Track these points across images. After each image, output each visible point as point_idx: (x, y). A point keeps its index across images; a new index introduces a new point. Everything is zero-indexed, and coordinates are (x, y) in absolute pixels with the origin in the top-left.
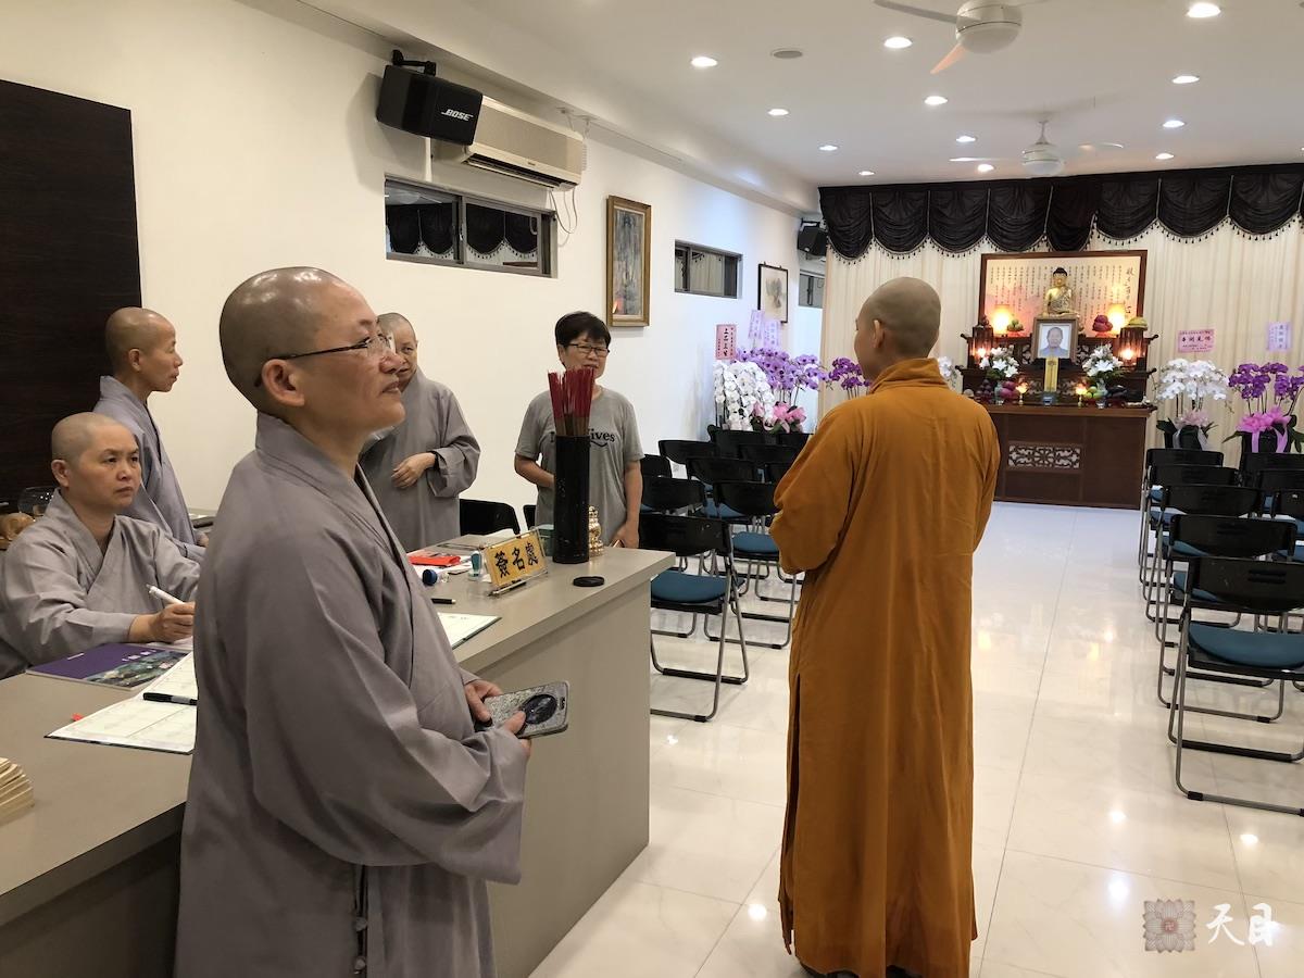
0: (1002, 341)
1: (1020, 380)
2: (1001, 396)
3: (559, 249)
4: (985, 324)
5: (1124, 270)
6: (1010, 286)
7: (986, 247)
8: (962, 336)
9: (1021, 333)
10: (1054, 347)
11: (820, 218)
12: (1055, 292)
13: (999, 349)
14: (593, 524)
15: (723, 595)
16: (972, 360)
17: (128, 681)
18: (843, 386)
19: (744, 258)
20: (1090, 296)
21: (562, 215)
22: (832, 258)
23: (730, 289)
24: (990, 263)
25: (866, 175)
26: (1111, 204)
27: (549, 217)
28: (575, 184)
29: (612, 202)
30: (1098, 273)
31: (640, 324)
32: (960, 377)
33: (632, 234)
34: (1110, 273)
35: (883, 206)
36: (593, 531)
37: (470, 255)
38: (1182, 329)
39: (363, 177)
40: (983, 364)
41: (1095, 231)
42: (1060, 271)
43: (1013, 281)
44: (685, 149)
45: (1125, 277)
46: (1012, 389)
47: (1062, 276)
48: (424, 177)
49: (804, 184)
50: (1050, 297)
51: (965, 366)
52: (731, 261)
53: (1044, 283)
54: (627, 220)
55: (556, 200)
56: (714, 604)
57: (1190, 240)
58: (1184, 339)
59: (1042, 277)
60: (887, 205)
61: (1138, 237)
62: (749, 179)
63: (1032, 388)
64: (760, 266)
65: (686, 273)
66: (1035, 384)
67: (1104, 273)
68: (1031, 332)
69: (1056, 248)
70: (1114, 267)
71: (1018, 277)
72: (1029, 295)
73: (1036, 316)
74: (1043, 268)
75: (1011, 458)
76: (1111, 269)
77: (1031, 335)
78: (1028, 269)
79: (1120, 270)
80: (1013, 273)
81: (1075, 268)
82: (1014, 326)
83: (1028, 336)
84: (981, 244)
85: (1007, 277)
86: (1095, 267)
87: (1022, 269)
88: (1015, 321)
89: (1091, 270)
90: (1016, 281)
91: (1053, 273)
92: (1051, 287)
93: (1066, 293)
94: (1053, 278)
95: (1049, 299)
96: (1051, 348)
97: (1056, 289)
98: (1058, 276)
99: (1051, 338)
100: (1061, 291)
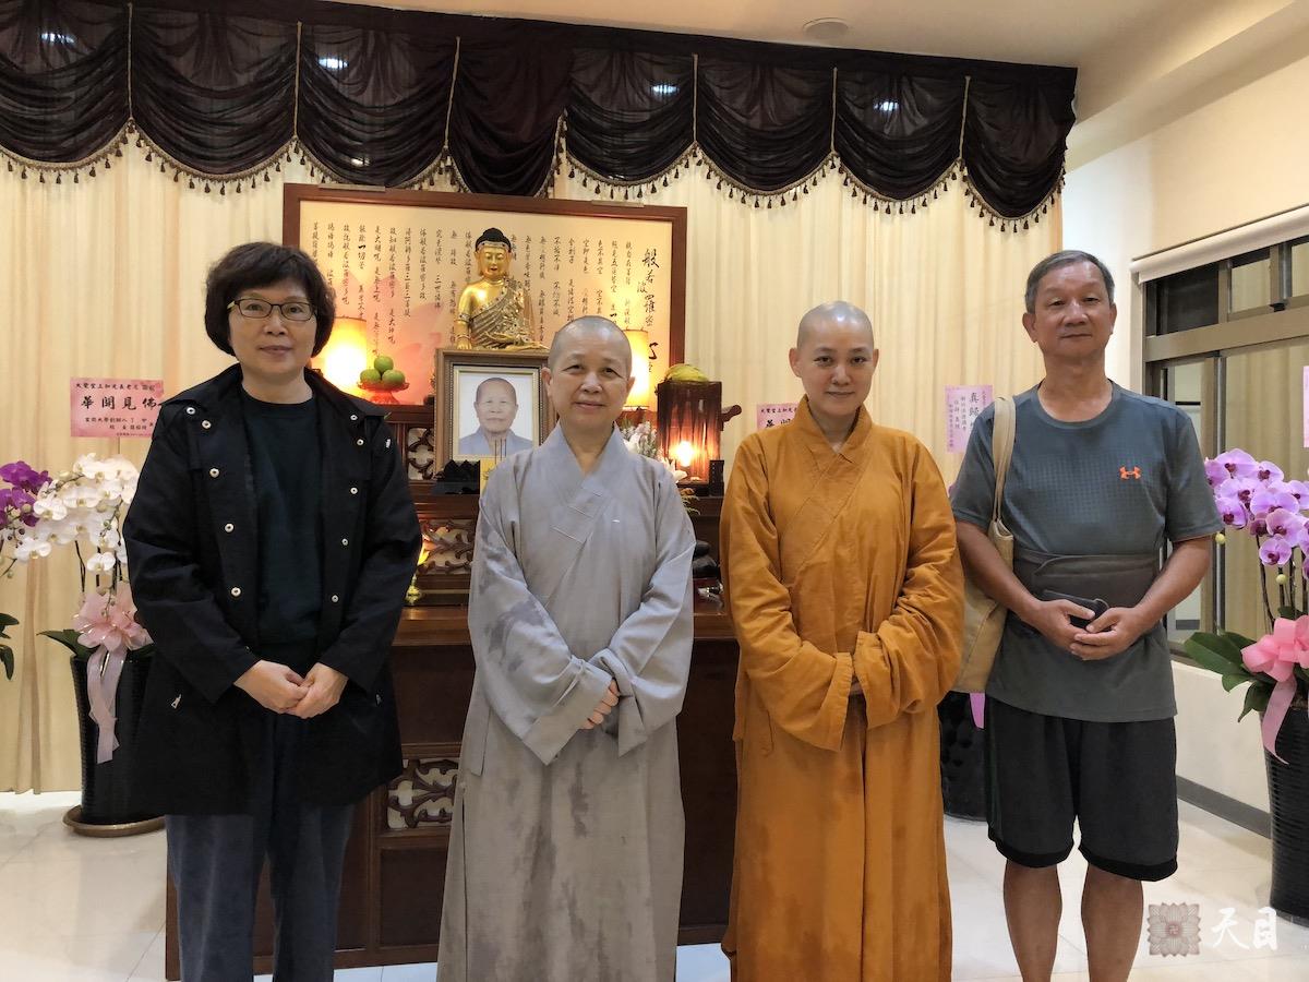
5: (638, 255)
6: (363, 276)
7: (296, 169)
9: (402, 397)
10: (496, 432)
12: (482, 294)
24: (307, 209)
26: (595, 97)
30: (579, 256)
34: (607, 259)
41: (563, 156)
42: (493, 235)
43: (370, 263)
45: (640, 271)
47: (497, 250)
50: (473, 303)
53: (449, 273)
57: (764, 202)
59: (446, 256)
61: (658, 184)
66: (451, 538)
67: (593, 256)
68: (430, 391)
69: (475, 189)
70: (614, 244)
71: (385, 253)
72: (416, 302)
73: (437, 350)
74: (446, 234)
75: (396, 804)
76: (607, 249)
77: (430, 401)
78: (409, 233)
79: (629, 255)
80: (370, 243)
81: (529, 239)
82: (381, 374)
83: (422, 404)
84: (282, 161)
85: (354, 250)
86: (571, 242)
87: (393, 231)
88: (383, 362)
89: (564, 248)
90: (378, 264)
91: (473, 245)
92: (472, 280)
93: (510, 295)
94: (474, 261)
95: (467, 309)
96: (489, 436)
97: (486, 284)
98: (486, 250)
99: (485, 408)
100: (498, 291)
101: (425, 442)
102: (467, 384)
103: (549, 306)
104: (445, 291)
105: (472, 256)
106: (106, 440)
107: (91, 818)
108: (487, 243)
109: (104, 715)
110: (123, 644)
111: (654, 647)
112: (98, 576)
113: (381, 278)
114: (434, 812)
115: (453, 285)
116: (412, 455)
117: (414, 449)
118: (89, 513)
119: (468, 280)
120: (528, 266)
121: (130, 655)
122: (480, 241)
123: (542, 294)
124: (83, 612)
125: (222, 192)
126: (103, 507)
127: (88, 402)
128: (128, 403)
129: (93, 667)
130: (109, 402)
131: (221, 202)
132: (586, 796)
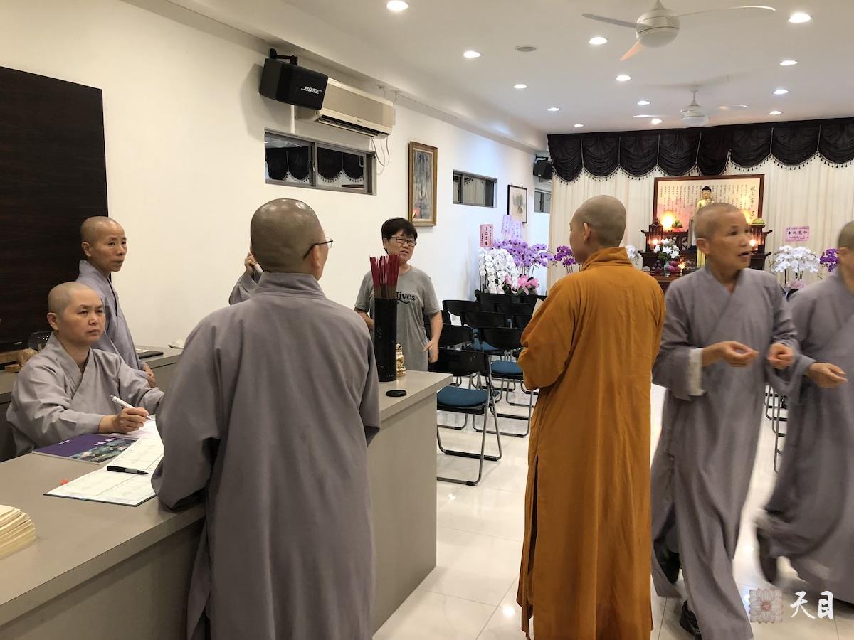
0: (668, 235)
1: (681, 260)
2: (668, 270)
3: (378, 176)
4: (657, 223)
5: (749, 188)
6: (673, 199)
7: (658, 173)
8: (642, 231)
9: (681, 230)
11: (548, 155)
12: (703, 202)
13: (667, 240)
14: (399, 356)
15: (485, 402)
16: (648, 246)
17: (98, 458)
18: (564, 264)
19: (498, 181)
21: (379, 154)
22: (556, 180)
23: (489, 202)
24: (660, 183)
25: (578, 127)
26: (740, 144)
27: (371, 156)
28: (388, 134)
29: (412, 146)
30: (732, 189)
31: (431, 225)
32: (641, 259)
33: (425, 166)
34: (740, 190)
35: (589, 147)
36: (399, 360)
37: (320, 180)
38: (788, 226)
39: (251, 130)
40: (657, 249)
41: (729, 162)
42: (707, 188)
43: (675, 195)
44: (459, 110)
45: (750, 192)
46: (675, 266)
47: (708, 191)
48: (290, 130)
49: (538, 133)
50: (700, 205)
51: (644, 251)
52: (490, 183)
53: (695, 196)
54: (421, 157)
55: (376, 145)
56: (479, 408)
57: (793, 168)
58: (790, 233)
60: (592, 146)
61: (758, 166)
62: (502, 130)
63: (689, 265)
64: (509, 186)
65: (460, 191)
66: (691, 263)
67: (735, 189)
69: (704, 174)
70: (742, 185)
71: (679, 193)
72: (686, 204)
74: (695, 187)
78: (685, 187)
79: (746, 188)
80: (675, 190)
81: (717, 186)
82: (677, 225)
84: (654, 171)
85: (671, 193)
86: (729, 186)
87: (681, 187)
88: (677, 221)
89: (727, 187)
90: (677, 195)
91: (702, 190)
92: (701, 199)
93: (710, 203)
94: (702, 193)
95: (699, 207)
97: (704, 200)
98: (705, 192)
100: (707, 202)
104: (694, 201)
108: (705, 189)
125: (639, 179)
131: (639, 181)
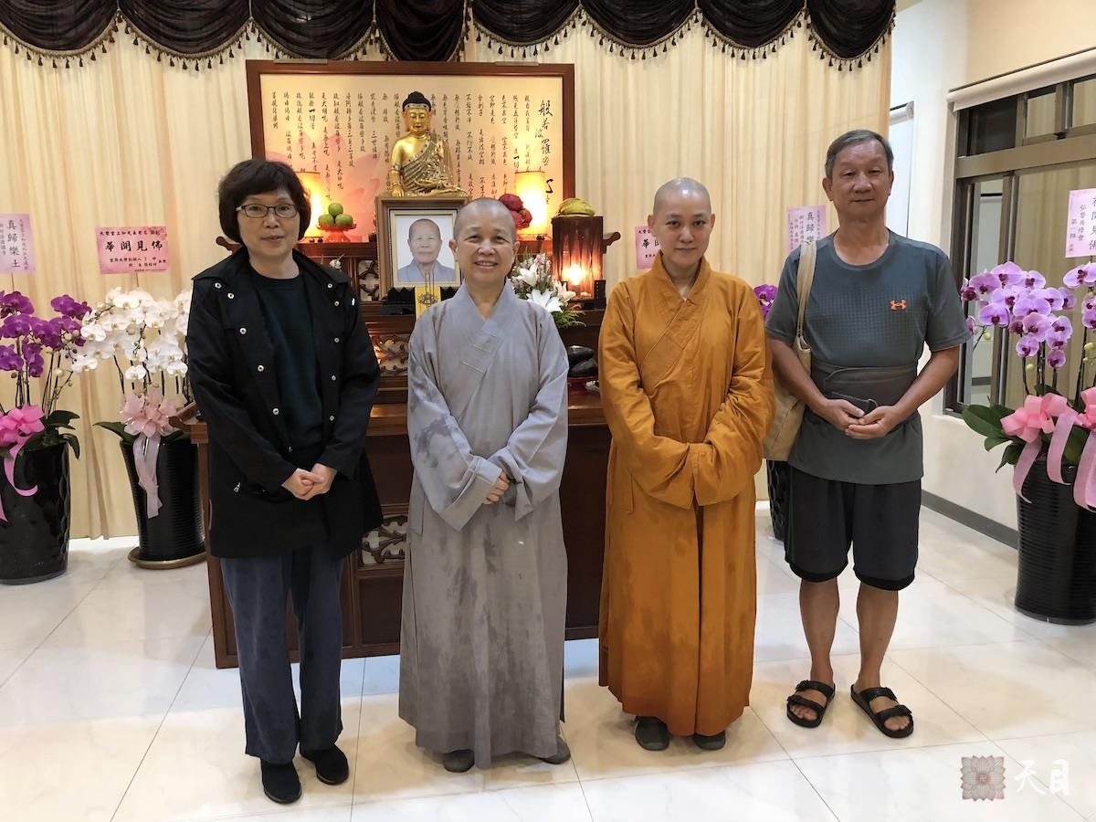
5: (535, 106)
6: (315, 135)
7: (255, 47)
10: (426, 263)
12: (410, 146)
20: (476, 157)
24: (269, 83)
30: (488, 110)
34: (510, 112)
41: (471, 23)
42: (416, 98)
43: (320, 123)
45: (537, 120)
47: (420, 110)
50: (403, 155)
53: (383, 129)
57: (639, 54)
59: (379, 116)
61: (551, 43)
67: (498, 109)
68: (373, 231)
69: (401, 57)
70: (515, 98)
71: (331, 115)
72: (358, 155)
73: (377, 198)
74: (379, 96)
75: (368, 547)
76: (510, 103)
77: (373, 238)
78: (349, 97)
79: (527, 106)
80: (318, 106)
81: (445, 97)
82: (334, 217)
83: (368, 241)
84: (243, 40)
85: (306, 115)
86: (480, 98)
87: (336, 96)
88: (335, 208)
89: (475, 103)
90: (326, 124)
91: (401, 104)
92: (401, 136)
93: (432, 147)
94: (402, 119)
95: (399, 160)
96: (421, 266)
97: (413, 139)
98: (413, 111)
99: (416, 244)
100: (423, 144)
101: (372, 271)
102: (401, 225)
103: (464, 152)
104: (380, 145)
105: (400, 115)
106: (127, 275)
107: (147, 556)
108: (411, 105)
109: (149, 483)
110: (157, 432)
111: (538, 446)
112: (133, 384)
113: (329, 136)
114: (395, 552)
115: (387, 139)
116: (362, 282)
117: (364, 277)
118: (122, 334)
119: (398, 134)
120: (445, 120)
121: (163, 439)
122: (406, 103)
123: (458, 143)
124: (126, 408)
125: (197, 69)
126: (131, 331)
127: (110, 246)
128: (140, 245)
129: (138, 448)
130: (126, 246)
131: (197, 76)
132: (493, 546)
